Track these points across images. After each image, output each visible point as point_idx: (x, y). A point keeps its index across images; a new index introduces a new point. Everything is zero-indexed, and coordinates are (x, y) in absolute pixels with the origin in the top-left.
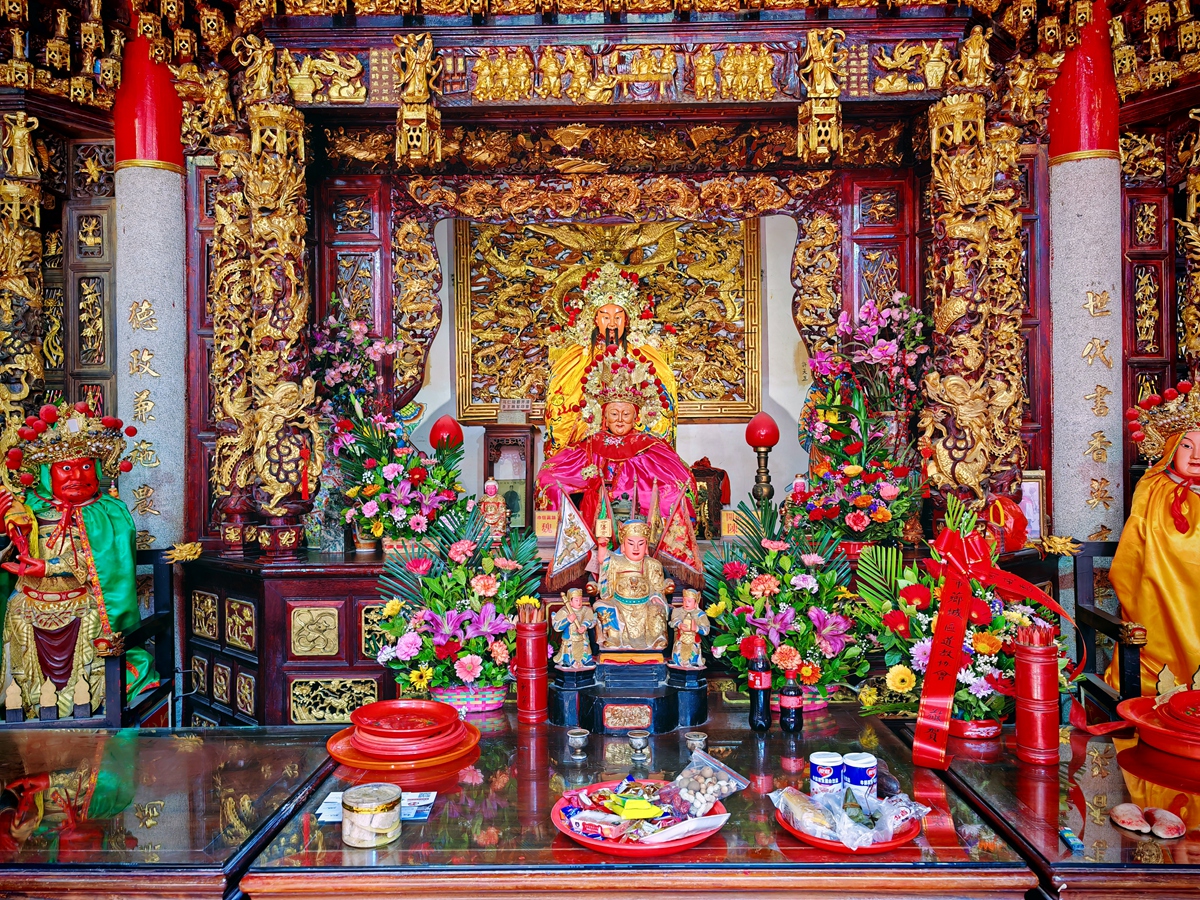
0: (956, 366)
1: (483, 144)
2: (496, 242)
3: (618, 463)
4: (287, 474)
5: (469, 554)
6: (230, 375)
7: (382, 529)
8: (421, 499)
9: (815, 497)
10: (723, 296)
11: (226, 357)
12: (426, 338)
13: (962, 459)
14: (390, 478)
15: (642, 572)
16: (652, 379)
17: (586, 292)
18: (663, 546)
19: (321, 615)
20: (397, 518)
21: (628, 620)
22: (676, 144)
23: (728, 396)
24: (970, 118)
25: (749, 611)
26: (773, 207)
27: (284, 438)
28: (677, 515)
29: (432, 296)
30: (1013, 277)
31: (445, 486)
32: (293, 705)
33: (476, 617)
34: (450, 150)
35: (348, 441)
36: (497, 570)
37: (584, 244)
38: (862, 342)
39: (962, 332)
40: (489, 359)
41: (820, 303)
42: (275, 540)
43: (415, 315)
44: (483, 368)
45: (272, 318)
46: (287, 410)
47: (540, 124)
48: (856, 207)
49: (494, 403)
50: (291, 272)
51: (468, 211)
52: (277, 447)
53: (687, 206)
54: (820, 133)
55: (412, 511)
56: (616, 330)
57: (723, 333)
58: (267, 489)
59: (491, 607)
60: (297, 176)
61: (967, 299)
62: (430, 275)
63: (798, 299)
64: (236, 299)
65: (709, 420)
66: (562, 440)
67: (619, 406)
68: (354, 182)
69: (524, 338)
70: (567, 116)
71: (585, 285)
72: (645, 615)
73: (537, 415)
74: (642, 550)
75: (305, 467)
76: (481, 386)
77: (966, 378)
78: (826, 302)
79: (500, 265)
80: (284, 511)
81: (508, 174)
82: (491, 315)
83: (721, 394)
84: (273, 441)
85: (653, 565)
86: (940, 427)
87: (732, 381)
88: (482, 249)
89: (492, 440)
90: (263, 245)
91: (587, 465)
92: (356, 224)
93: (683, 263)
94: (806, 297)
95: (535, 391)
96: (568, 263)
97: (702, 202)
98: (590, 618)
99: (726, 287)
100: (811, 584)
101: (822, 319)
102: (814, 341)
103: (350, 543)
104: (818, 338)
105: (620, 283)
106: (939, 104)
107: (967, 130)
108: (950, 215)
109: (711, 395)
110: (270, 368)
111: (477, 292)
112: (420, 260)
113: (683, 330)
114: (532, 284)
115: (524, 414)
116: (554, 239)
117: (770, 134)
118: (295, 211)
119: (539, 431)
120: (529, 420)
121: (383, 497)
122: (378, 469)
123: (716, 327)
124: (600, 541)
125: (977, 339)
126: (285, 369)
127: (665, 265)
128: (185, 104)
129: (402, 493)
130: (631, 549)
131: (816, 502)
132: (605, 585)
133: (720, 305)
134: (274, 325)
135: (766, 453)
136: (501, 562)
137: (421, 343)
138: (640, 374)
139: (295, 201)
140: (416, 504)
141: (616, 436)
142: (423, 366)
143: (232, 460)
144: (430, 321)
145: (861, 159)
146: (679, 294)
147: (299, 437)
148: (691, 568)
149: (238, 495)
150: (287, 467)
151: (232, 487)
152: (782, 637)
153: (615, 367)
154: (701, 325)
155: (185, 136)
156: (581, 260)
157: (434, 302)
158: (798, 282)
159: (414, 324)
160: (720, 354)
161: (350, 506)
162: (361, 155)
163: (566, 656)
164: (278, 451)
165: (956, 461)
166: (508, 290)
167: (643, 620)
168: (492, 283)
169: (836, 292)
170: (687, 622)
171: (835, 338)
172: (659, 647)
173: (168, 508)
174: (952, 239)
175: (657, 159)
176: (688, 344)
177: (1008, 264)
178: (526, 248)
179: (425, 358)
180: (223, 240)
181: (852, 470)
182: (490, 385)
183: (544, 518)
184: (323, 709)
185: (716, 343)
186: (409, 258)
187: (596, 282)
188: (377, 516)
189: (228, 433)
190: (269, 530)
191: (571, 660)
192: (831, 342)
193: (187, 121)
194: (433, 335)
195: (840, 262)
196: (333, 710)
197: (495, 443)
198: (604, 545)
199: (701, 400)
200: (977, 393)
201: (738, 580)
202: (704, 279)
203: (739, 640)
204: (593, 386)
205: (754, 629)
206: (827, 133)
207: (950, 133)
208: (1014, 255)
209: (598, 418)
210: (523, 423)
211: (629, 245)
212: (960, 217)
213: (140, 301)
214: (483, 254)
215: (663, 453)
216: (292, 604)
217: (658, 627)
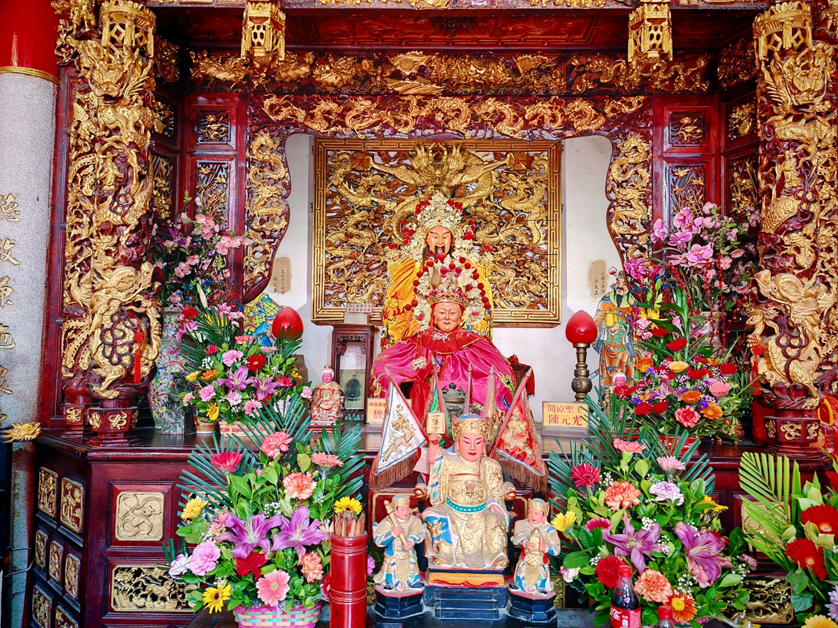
0: (788, 264)
1: (331, 68)
2: (347, 178)
3: (444, 356)
4: (120, 357)
5: (284, 448)
6: (78, 261)
7: (217, 413)
8: (258, 385)
9: (639, 391)
10: (530, 224)
11: (76, 245)
12: (275, 239)
13: (797, 358)
14: (229, 364)
15: (479, 475)
16: (475, 283)
17: (419, 216)
18: (500, 443)
19: (147, 500)
20: (232, 403)
21: (462, 532)
22: (504, 71)
23: (533, 305)
24: (798, 25)
25: (606, 525)
26: (591, 128)
27: (119, 322)
28: (516, 409)
29: (281, 201)
30: (832, 184)
31: (282, 373)
32: (114, 592)
33: (286, 522)
34: (301, 73)
35: (192, 328)
36: (315, 466)
37: (419, 181)
38: (676, 247)
39: (794, 231)
40: (339, 271)
41: (633, 215)
42: (105, 422)
43: (265, 218)
44: (334, 278)
45: (112, 204)
46: (124, 293)
47: (383, 51)
48: (666, 129)
49: (342, 307)
50: (133, 160)
51: (316, 127)
52: (112, 330)
53: (512, 126)
54: (652, 37)
55: (247, 397)
56: (443, 248)
57: (530, 254)
58: (99, 371)
59: (305, 512)
60: (142, 68)
61: (799, 198)
62: (280, 182)
63: (612, 210)
64: (89, 192)
65: (517, 325)
66: (396, 337)
67: (447, 307)
68: (215, 99)
69: (368, 255)
70: (407, 44)
71: (418, 211)
72: (482, 526)
73: (377, 317)
74: (480, 449)
75: (140, 352)
76: (332, 293)
77: (799, 276)
78: (639, 213)
79: (350, 197)
80: (116, 394)
81: (353, 94)
82: (342, 236)
83: (528, 303)
84: (108, 324)
85: (492, 466)
86: (771, 324)
87: (537, 293)
88: (336, 183)
89: (338, 336)
90: (107, 133)
91: (417, 357)
92: (215, 136)
93: (498, 198)
94: (619, 209)
95: (375, 298)
96: (405, 195)
97: (526, 122)
98: (419, 532)
99: (533, 217)
100: (673, 494)
101: (635, 229)
102: (627, 248)
103: (191, 425)
104: (630, 246)
105: (448, 209)
106: (767, 14)
107: (796, 36)
108: (780, 117)
109: (520, 304)
110: (108, 252)
111: (330, 217)
112: (272, 169)
113: (497, 251)
114: (376, 212)
115: (366, 316)
116: (394, 176)
117: (588, 63)
118: (141, 102)
119: (378, 330)
120: (370, 321)
121: (220, 381)
122: (218, 355)
123: (523, 249)
124: (432, 438)
125: (809, 238)
126: (123, 253)
127: (484, 198)
128: (62, 22)
129: (240, 378)
130: (467, 448)
131: (643, 396)
132: (436, 489)
133: (528, 231)
134: (114, 211)
135: (585, 349)
136: (318, 458)
137: (270, 243)
138: (465, 278)
139: (140, 93)
140: (252, 390)
141: (443, 332)
142: (271, 264)
143: (76, 344)
144: (278, 223)
145: (671, 87)
146: (494, 222)
147: (135, 321)
148: (531, 469)
149: (82, 377)
150: (121, 350)
151: (75, 369)
152: (647, 560)
153: (444, 271)
154: (512, 248)
155: (59, 50)
156: (416, 194)
157: (283, 207)
158: (613, 196)
159: (264, 226)
160: (527, 271)
161: (188, 390)
162: (221, 76)
163: (389, 576)
164: (112, 334)
165: (790, 359)
166: (356, 216)
167: (479, 533)
168: (343, 210)
169: (647, 205)
170: (535, 540)
171: (646, 246)
172: (499, 567)
173: (20, 388)
174: (782, 140)
175: (487, 85)
176: (501, 263)
177: (826, 172)
178: (371, 183)
179: (273, 256)
180: (79, 136)
181: (678, 365)
182: (339, 292)
183: (376, 404)
184: (145, 596)
185: (525, 262)
186: (261, 167)
187: (428, 208)
188: (214, 400)
189: (74, 317)
190: (100, 413)
191: (394, 581)
192: (642, 249)
193: (63, 36)
194: (281, 237)
195: (651, 178)
196: (154, 598)
197: (341, 339)
198: (435, 442)
199: (512, 308)
200: (810, 291)
201: (589, 487)
202: (515, 211)
203: (595, 561)
204: (424, 289)
205: (611, 548)
206: (658, 37)
207: (779, 39)
208: (831, 163)
209: (428, 317)
210: (365, 322)
211: (455, 182)
212: (791, 119)
213: (5, 194)
214: (336, 187)
215: (485, 349)
216: (118, 487)
217: (498, 542)
